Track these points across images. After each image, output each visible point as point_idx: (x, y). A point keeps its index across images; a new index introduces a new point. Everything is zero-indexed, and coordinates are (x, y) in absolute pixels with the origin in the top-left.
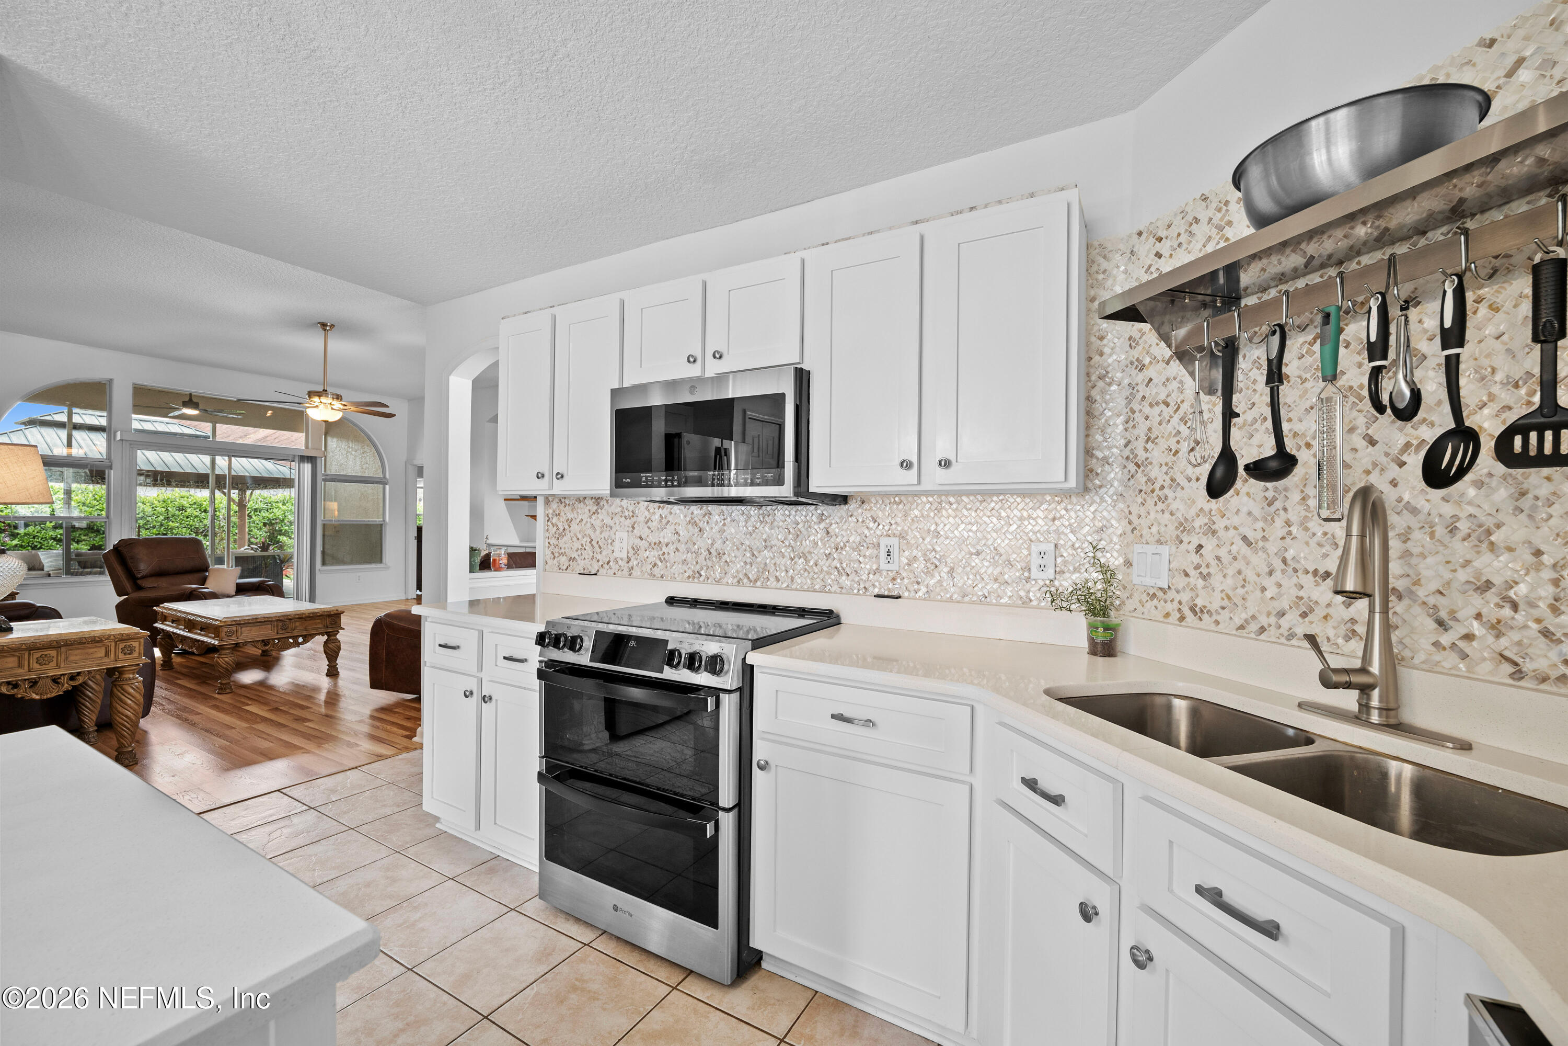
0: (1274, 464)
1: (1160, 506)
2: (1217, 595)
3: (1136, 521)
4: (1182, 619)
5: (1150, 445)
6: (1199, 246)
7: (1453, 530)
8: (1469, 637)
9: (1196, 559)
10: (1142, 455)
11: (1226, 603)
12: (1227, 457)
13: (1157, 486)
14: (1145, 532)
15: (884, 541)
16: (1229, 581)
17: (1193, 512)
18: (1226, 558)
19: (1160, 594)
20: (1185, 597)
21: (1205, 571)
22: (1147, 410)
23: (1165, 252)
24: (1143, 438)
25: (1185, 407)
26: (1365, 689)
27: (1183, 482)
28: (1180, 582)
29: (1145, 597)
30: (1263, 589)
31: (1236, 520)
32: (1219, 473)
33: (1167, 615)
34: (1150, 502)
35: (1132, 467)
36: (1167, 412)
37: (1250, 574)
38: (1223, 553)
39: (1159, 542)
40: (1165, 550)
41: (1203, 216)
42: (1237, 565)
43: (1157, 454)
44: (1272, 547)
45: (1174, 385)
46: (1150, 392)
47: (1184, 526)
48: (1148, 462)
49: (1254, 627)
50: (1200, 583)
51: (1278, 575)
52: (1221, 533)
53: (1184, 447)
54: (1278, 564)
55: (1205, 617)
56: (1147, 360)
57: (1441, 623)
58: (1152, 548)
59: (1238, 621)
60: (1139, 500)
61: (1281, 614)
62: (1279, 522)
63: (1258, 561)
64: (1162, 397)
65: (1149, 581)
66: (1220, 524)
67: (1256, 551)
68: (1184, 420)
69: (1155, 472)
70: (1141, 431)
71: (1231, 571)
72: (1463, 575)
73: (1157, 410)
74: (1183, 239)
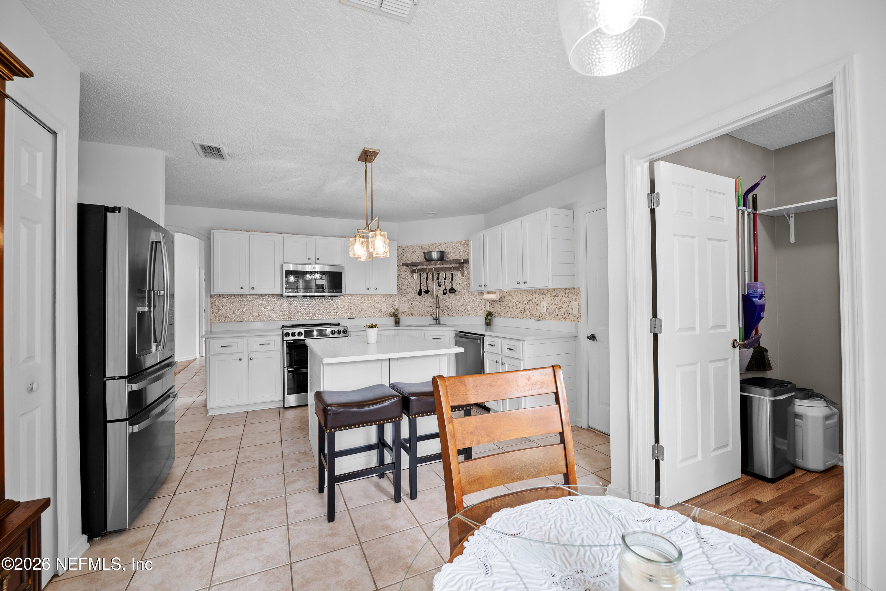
0: (427, 291)
1: (405, 297)
2: (415, 311)
3: (400, 299)
4: (409, 316)
5: (402, 286)
6: (411, 253)
7: (443, 300)
8: (445, 312)
9: (411, 306)
10: (401, 287)
11: (416, 312)
12: (421, 290)
13: (404, 293)
14: (402, 301)
15: (350, 305)
16: (417, 309)
17: (411, 298)
18: (416, 305)
19: (405, 312)
20: (410, 312)
21: (413, 307)
22: (402, 279)
23: (405, 252)
24: (401, 284)
25: (409, 280)
26: (437, 320)
27: (409, 293)
28: (409, 310)
29: (402, 313)
30: (422, 309)
31: (418, 299)
32: (420, 292)
33: (406, 316)
34: (403, 296)
35: (399, 290)
36: (405, 280)
37: (420, 307)
38: (416, 304)
39: (405, 303)
40: (406, 304)
41: (412, 249)
42: (418, 306)
43: (404, 288)
44: (423, 303)
45: (407, 276)
46: (402, 276)
47: (409, 300)
48: (402, 289)
49: (421, 315)
50: (412, 310)
51: (424, 307)
52: (415, 301)
53: (409, 287)
54: (424, 305)
55: (413, 315)
56: (401, 270)
57: (442, 311)
58: (403, 304)
59: (418, 315)
60: (400, 296)
61: (425, 313)
62: (424, 299)
63: (421, 305)
64: (404, 277)
65: (403, 310)
66: (415, 300)
67: (421, 304)
68: (408, 282)
69: (403, 291)
70: (400, 283)
71: (417, 307)
72: (444, 305)
73: (403, 280)
74: (408, 251)
